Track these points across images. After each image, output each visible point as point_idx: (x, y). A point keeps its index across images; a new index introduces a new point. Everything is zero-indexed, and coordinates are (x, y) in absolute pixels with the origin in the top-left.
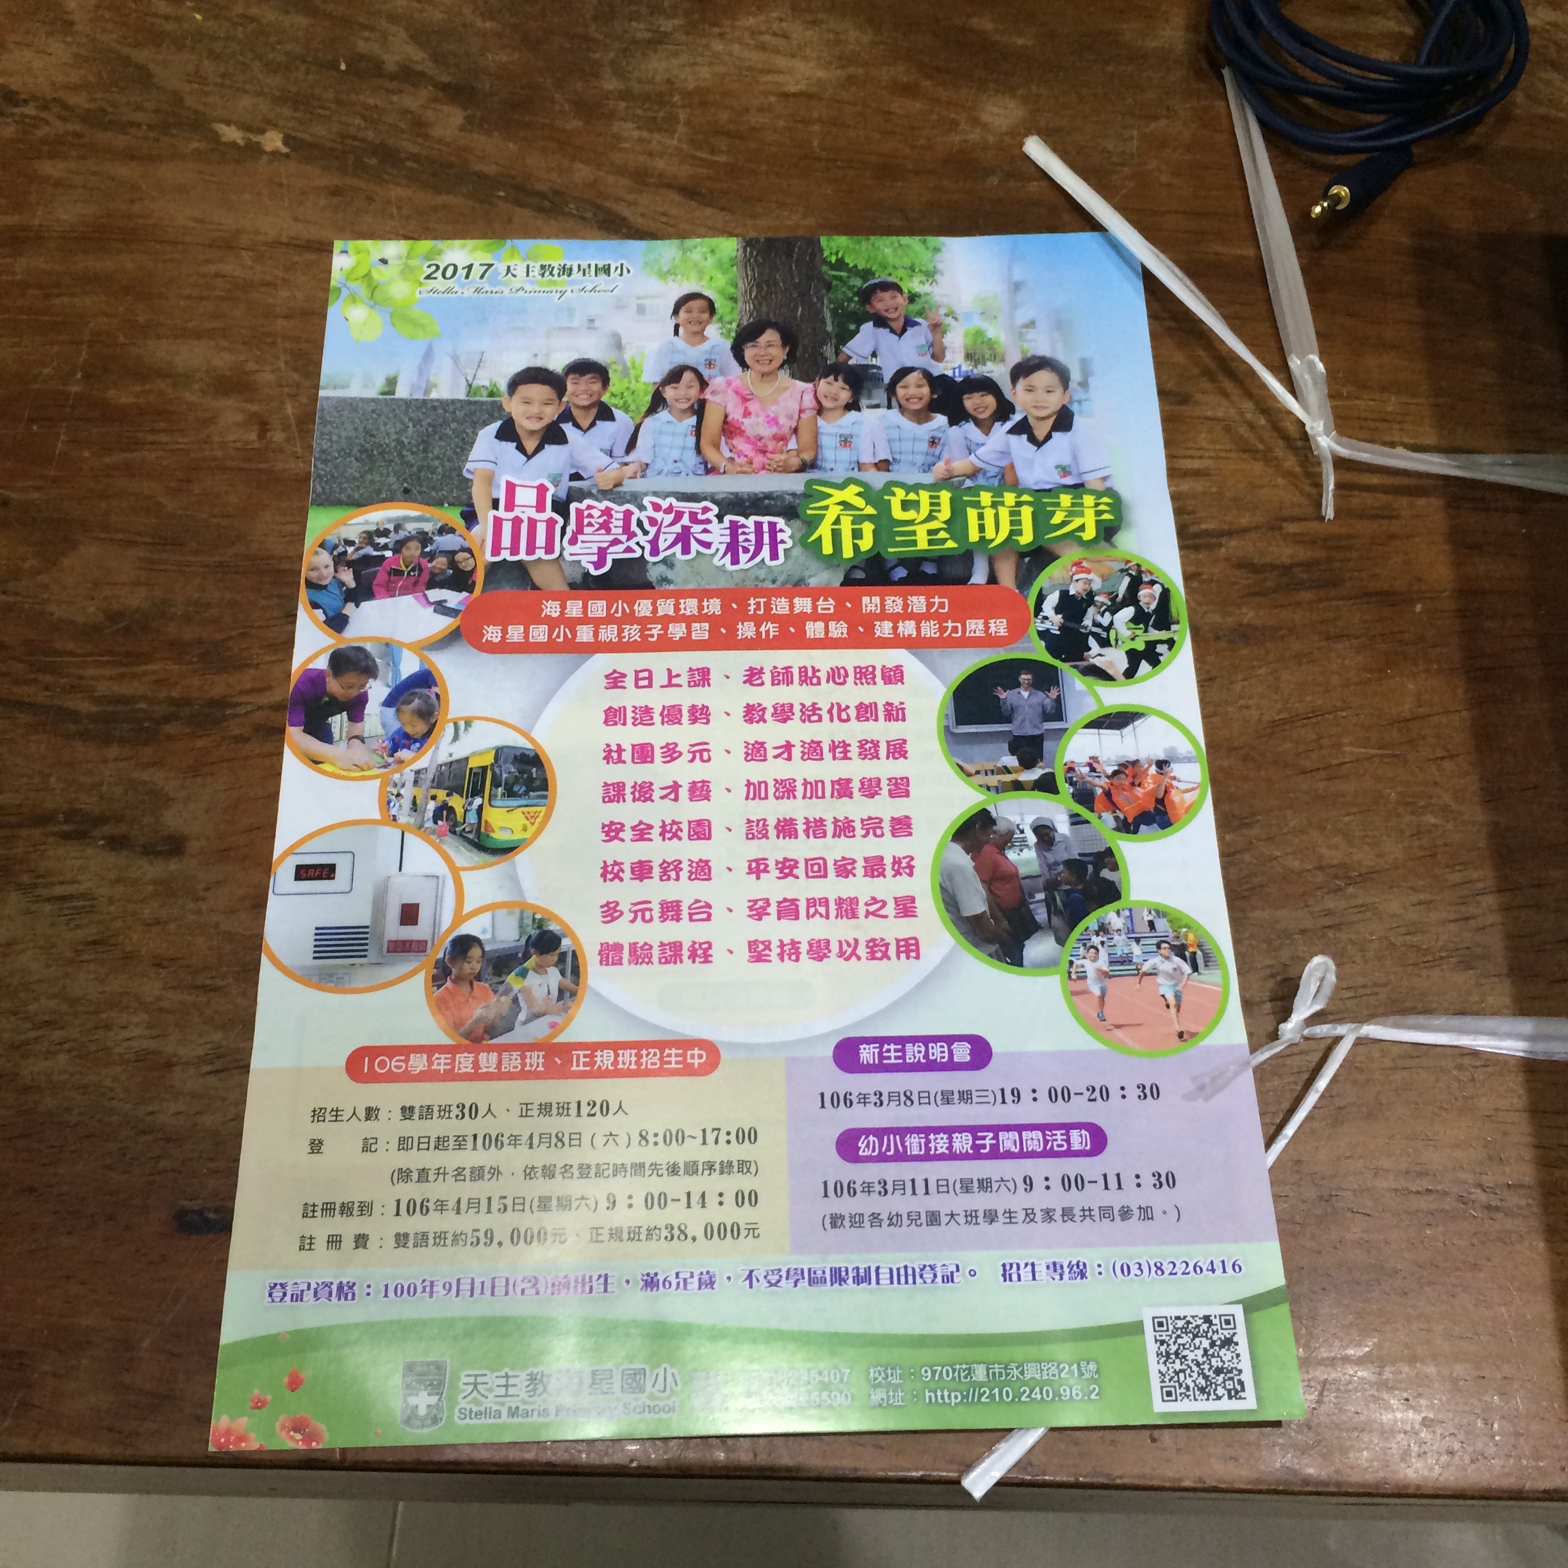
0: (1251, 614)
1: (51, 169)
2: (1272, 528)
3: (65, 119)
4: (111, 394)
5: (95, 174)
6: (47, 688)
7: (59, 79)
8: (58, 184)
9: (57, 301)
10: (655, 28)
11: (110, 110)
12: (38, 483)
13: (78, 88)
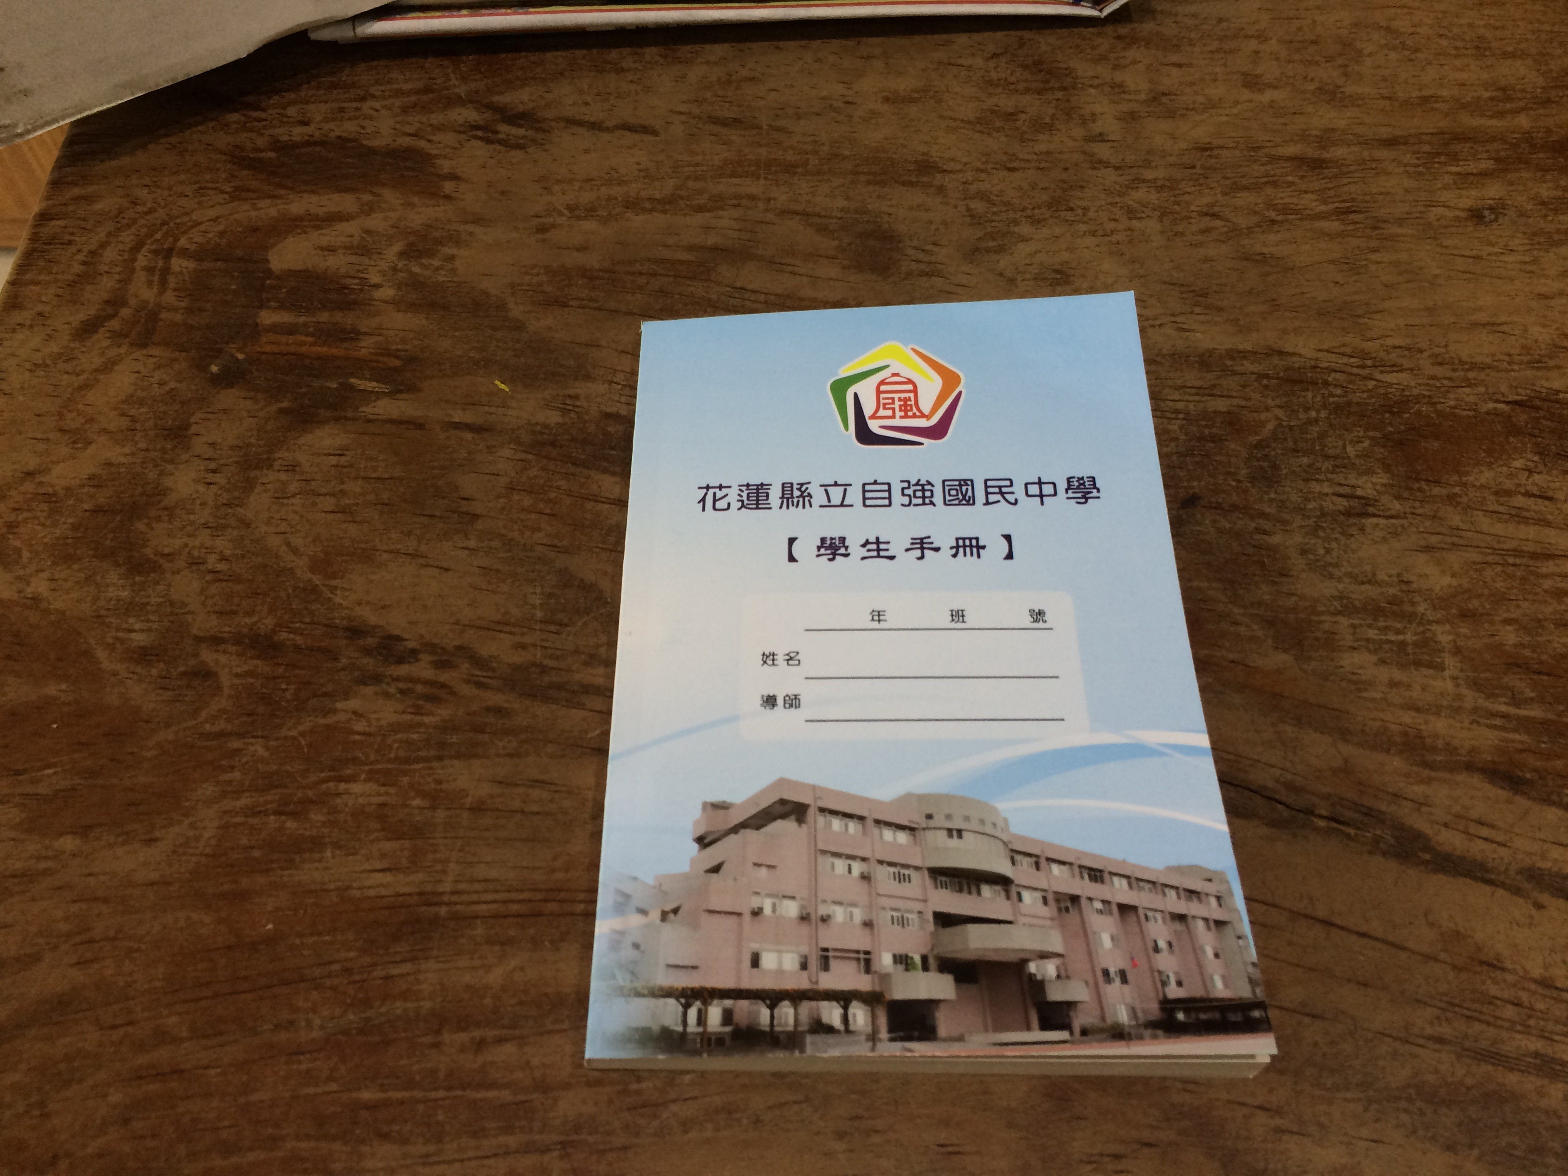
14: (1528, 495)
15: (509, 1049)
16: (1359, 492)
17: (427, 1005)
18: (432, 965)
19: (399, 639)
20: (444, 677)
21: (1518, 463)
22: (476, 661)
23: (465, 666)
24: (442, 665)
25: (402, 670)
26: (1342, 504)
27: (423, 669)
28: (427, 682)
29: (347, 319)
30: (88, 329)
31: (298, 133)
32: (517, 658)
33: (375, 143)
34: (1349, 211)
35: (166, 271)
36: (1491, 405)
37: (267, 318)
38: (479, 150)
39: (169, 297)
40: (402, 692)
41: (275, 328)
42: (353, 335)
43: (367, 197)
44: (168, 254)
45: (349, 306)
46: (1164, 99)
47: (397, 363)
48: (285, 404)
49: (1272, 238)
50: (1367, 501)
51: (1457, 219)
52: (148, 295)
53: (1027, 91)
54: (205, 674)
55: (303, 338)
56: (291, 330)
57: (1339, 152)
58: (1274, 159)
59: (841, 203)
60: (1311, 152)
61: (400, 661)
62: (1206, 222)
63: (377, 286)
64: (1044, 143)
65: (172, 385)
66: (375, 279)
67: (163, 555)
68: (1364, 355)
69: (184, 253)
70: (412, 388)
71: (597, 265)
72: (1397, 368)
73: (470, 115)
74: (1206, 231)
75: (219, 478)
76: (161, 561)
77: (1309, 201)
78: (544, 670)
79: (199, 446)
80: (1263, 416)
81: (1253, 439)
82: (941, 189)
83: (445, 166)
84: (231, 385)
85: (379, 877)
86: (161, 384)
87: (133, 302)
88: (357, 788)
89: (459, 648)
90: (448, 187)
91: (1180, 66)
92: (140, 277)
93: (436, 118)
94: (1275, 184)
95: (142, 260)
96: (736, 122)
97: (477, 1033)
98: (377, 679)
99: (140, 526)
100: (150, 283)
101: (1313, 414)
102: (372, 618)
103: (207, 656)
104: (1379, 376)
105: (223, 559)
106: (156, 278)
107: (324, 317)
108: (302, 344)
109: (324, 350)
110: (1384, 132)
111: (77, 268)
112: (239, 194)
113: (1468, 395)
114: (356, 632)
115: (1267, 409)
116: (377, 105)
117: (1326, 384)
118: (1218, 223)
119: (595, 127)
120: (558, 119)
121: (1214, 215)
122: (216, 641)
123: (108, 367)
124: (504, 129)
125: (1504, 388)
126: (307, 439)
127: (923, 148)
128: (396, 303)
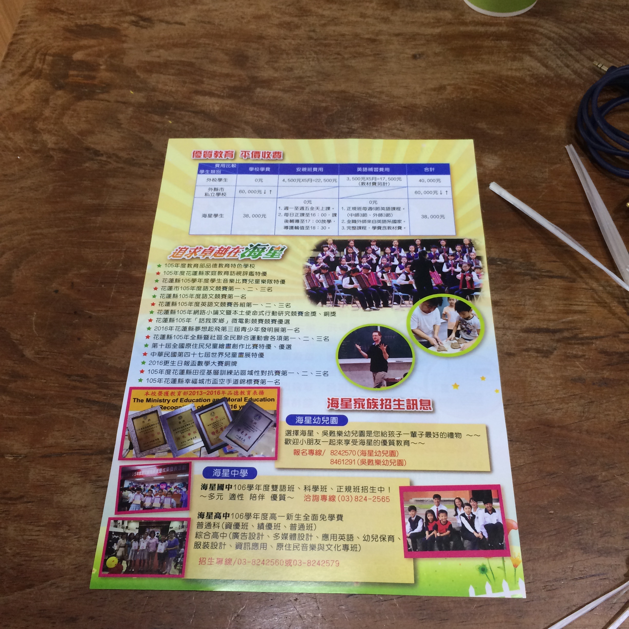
0: (608, 374)
1: (112, 181)
2: (615, 336)
3: (117, 162)
4: (133, 272)
5: (129, 183)
6: (105, 395)
7: (116, 146)
8: (114, 188)
9: (113, 235)
10: (350, 127)
11: (135, 158)
12: (103, 309)
13: (123, 150)
14: (398, 130)
15: (116, 234)
16: (353, 128)
17: (98, 225)
18: (100, 218)
19: (99, 151)
20: (109, 160)
21: (398, 122)
22: (117, 156)
23: (114, 158)
24: (110, 157)
25: (99, 158)
26: (347, 130)
27: (104, 158)
28: (105, 161)
29: (93, 74)
30: (23, 74)
31: (83, 22)
32: (127, 157)
33: (105, 26)
34: (378, 54)
35: (44, 60)
36: (397, 107)
37: (71, 72)
38: (133, 29)
39: (45, 66)
40: (98, 163)
41: (73, 75)
42: (94, 78)
43: (101, 41)
44: (45, 55)
45: (94, 70)
46: (335, 20)
47: (104, 85)
48: (74, 95)
49: (353, 61)
50: (354, 130)
51: (408, 58)
52: (40, 66)
53: (296, 16)
54: (52, 157)
55: (80, 78)
56: (77, 76)
57: (382, 37)
58: (362, 39)
59: (234, 46)
60: (373, 37)
61: (98, 156)
62: (336, 56)
63: (101, 65)
64: (297, 32)
65: (45, 89)
66: (101, 63)
67: (41, 130)
68: (368, 93)
69: (50, 55)
70: (108, 92)
71: (162, 61)
72: (376, 97)
73: (133, 18)
74: (336, 58)
75: (57, 112)
76: (41, 131)
77: (368, 51)
78: (133, 159)
79: (51, 104)
80: (335, 108)
81: (330, 113)
82: (263, 44)
83: (123, 33)
84: (60, 90)
85: (89, 200)
86: (42, 88)
87: (35, 67)
88: (85, 182)
89: (113, 154)
90: (124, 39)
91: (343, 10)
92: (38, 61)
93: (122, 19)
94: (359, 46)
95: (38, 57)
96: (209, 23)
97: (109, 231)
98: (92, 159)
99: (36, 123)
100: (40, 62)
101: (348, 108)
102: (92, 146)
103: (51, 153)
104: (369, 99)
105: (56, 131)
106: (42, 61)
107: (86, 73)
108: (80, 80)
109: (86, 82)
110: (397, 32)
111: (21, 58)
112: (66, 39)
113: (392, 105)
114: (88, 149)
115: (336, 106)
116: (106, 14)
117: (354, 100)
118: (339, 56)
119: (168, 23)
120: (157, 20)
121: (339, 54)
122: (53, 149)
123: (29, 84)
124: (142, 23)
125: (402, 103)
126: (79, 104)
127: (261, 32)
128: (107, 70)
